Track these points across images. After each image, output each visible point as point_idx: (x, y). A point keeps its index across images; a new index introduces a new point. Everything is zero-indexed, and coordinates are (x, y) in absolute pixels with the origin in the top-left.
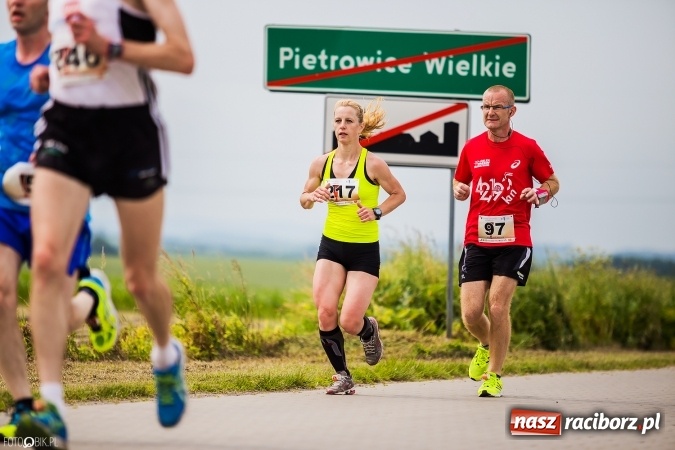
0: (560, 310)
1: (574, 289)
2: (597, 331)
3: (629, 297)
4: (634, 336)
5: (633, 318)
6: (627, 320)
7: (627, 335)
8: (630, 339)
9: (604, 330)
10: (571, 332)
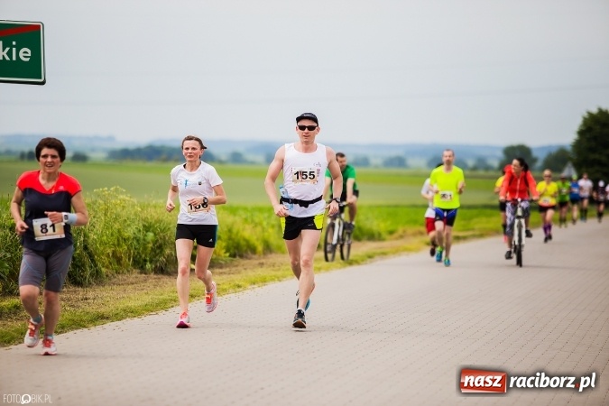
0: (86, 248)
1: (99, 227)
2: (119, 260)
3: (147, 228)
4: (151, 262)
5: (150, 245)
6: (145, 248)
7: (145, 261)
8: (148, 266)
9: (125, 260)
10: (96, 266)
